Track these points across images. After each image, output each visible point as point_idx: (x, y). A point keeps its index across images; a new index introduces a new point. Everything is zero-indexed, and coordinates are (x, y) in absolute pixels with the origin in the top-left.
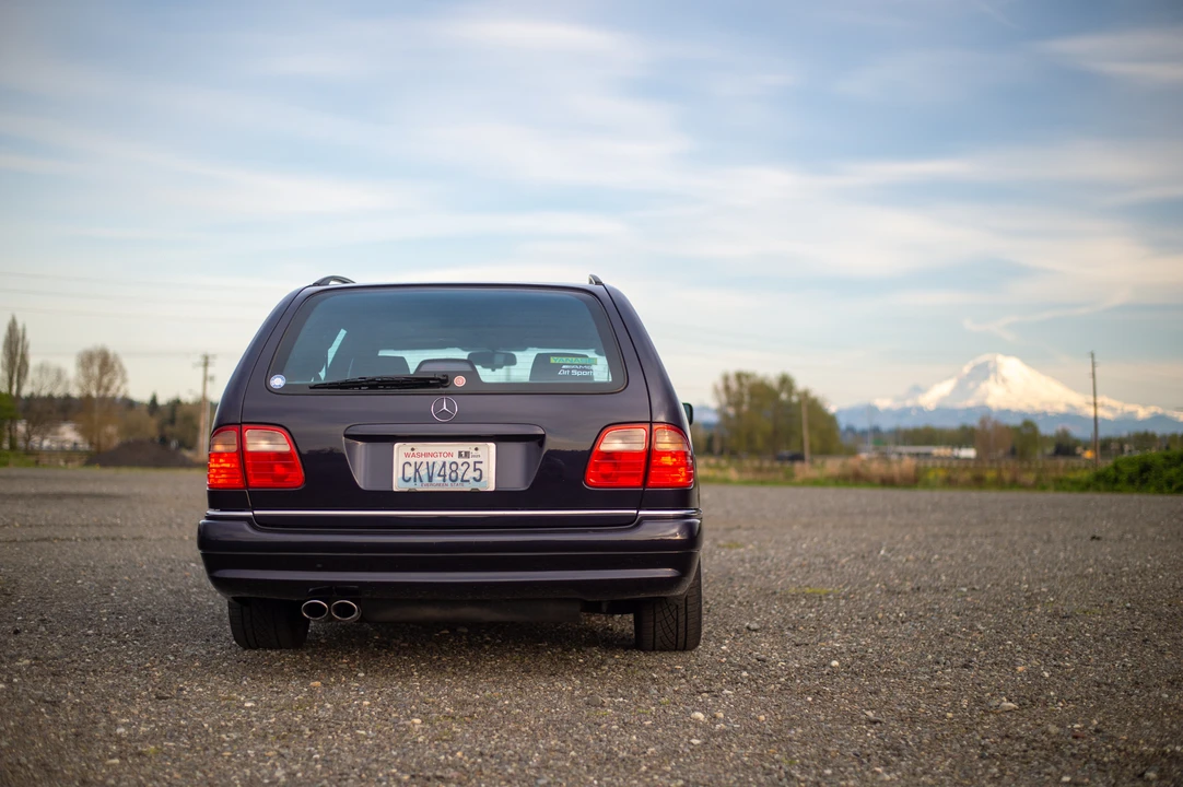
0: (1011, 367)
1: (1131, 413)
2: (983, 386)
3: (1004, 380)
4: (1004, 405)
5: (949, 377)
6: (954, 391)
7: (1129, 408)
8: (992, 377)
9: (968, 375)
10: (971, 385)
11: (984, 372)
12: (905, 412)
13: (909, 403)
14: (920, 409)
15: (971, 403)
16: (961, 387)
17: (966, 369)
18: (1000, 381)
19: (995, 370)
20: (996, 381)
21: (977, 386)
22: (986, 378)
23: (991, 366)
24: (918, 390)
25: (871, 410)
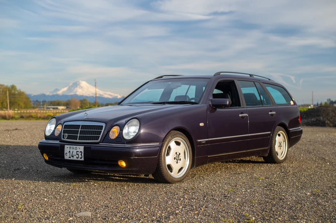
0: (84, 84)
1: (116, 96)
2: (76, 89)
3: (82, 87)
4: (82, 94)
5: (66, 87)
6: (67, 90)
7: (116, 95)
8: (78, 86)
9: (71, 85)
10: (73, 88)
11: (76, 85)
12: (53, 96)
13: (55, 94)
14: (58, 95)
15: (72, 94)
16: (70, 89)
17: (71, 84)
18: (80, 87)
19: (79, 84)
20: (79, 87)
21: (74, 89)
22: (76, 87)
23: (78, 83)
24: (57, 90)
25: (44, 95)
